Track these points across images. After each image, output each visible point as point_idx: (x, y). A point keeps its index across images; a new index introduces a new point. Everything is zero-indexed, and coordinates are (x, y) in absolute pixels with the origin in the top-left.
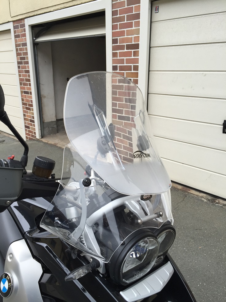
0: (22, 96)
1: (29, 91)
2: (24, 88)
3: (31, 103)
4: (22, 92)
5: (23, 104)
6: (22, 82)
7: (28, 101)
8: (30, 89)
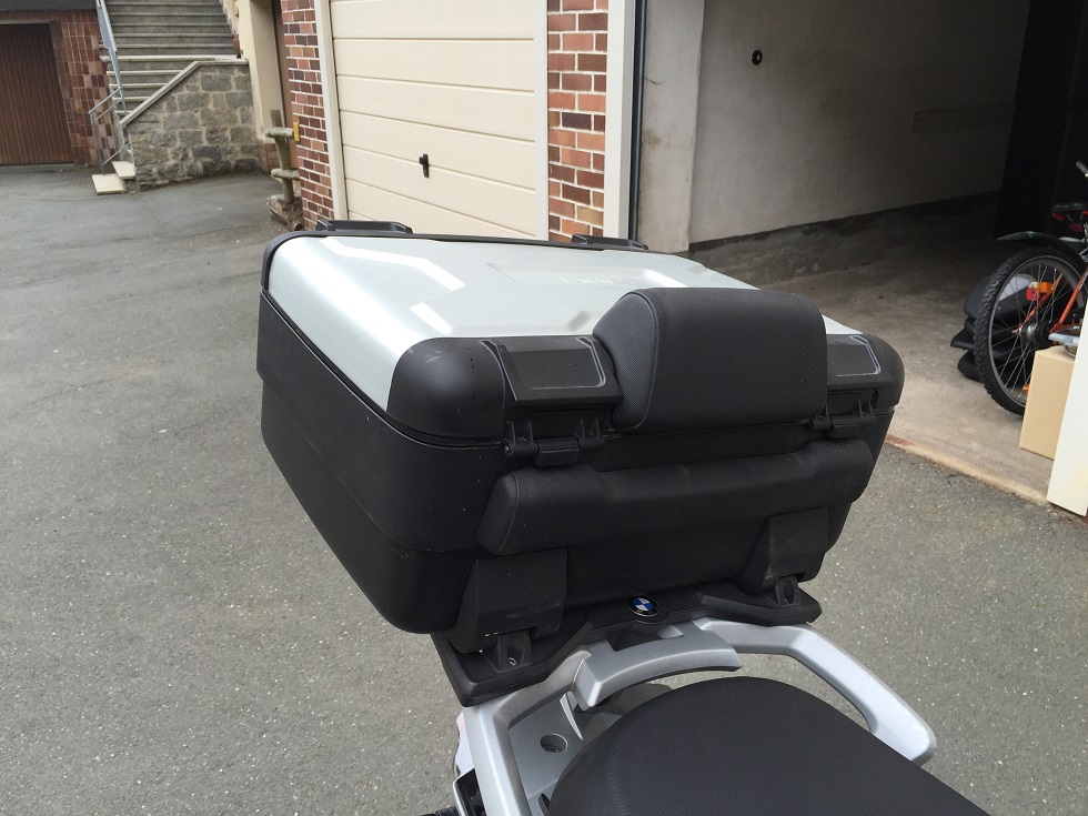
0: (551, 135)
1: (593, 113)
2: (569, 101)
3: (593, 171)
4: (552, 119)
5: (554, 172)
6: (561, 73)
7: (580, 158)
8: (600, 103)
